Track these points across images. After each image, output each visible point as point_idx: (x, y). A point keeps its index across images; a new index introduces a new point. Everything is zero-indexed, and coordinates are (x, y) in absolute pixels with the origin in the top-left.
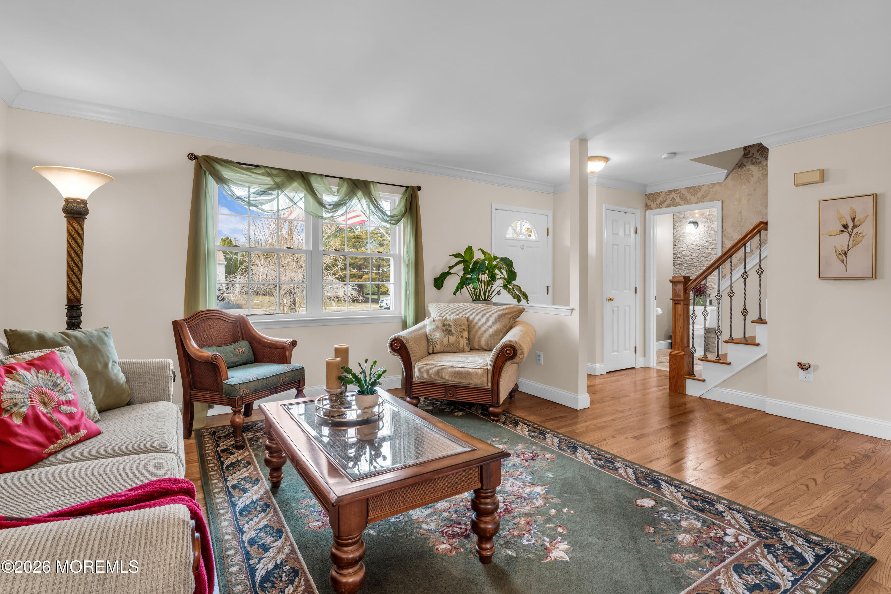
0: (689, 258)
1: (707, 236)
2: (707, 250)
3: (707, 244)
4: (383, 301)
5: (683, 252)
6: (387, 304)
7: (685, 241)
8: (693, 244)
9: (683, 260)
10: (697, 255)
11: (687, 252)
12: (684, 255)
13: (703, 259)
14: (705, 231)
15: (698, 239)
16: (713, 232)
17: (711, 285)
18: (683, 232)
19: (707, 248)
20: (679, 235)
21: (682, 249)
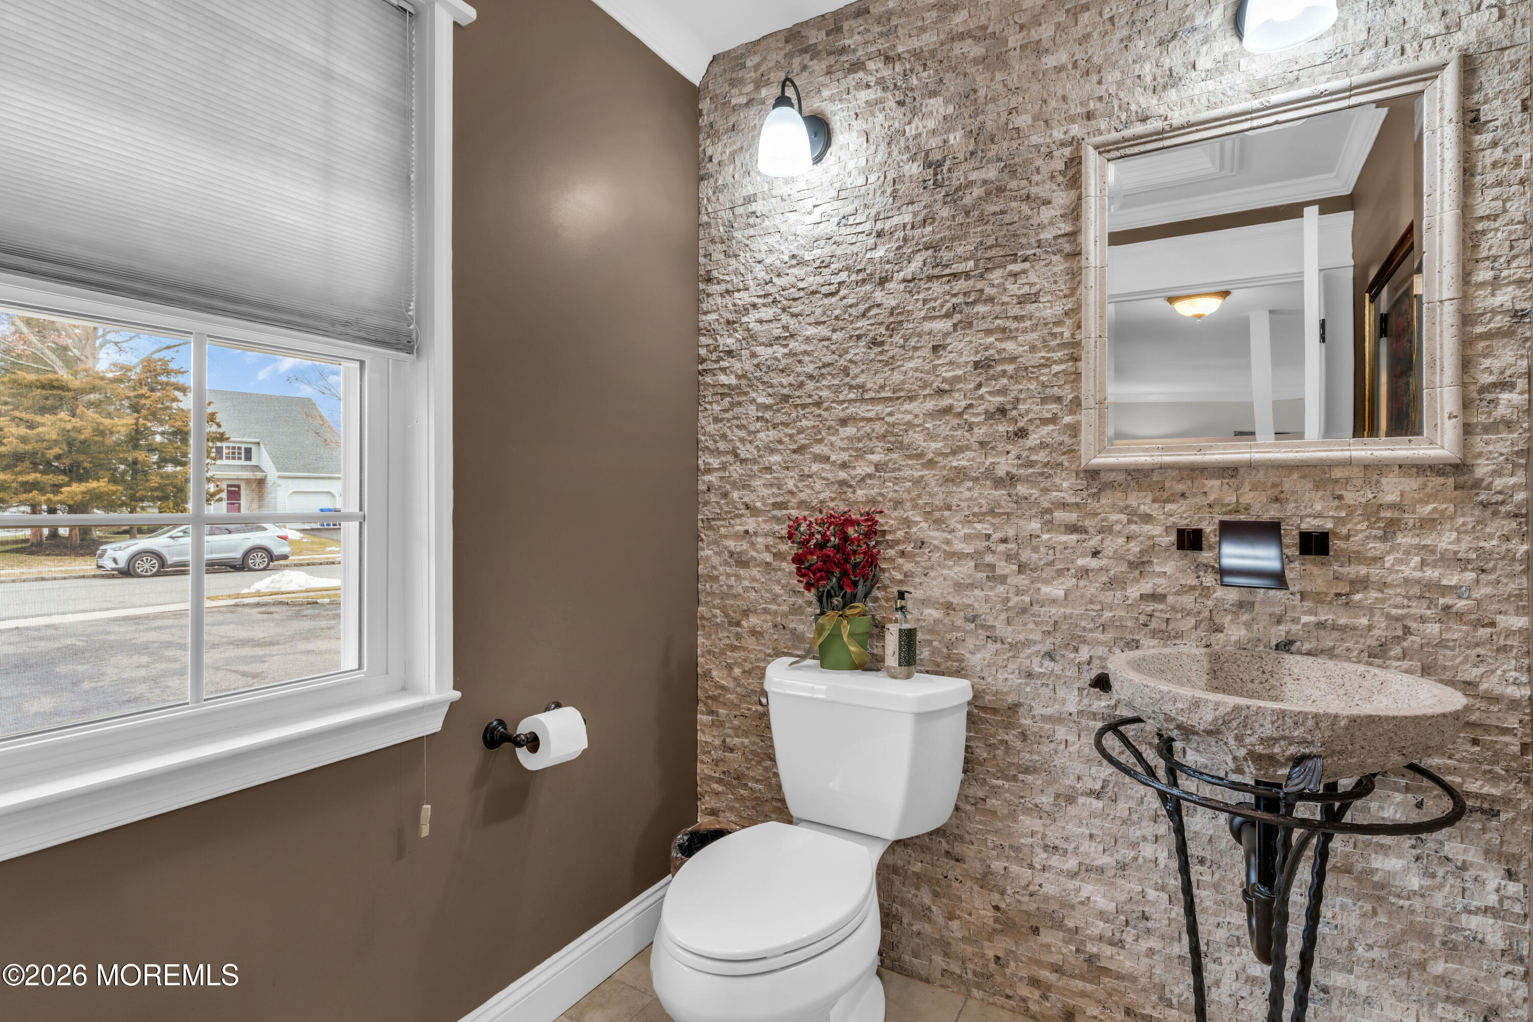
0: (780, 351)
1: (882, 202)
2: (879, 296)
3: (880, 253)
4: (105, 551)
5: (750, 319)
6: (115, 560)
7: (760, 245)
8: (802, 263)
9: (748, 366)
10: (823, 331)
11: (767, 313)
12: (751, 336)
13: (858, 351)
14: (866, 171)
15: (829, 227)
16: (914, 169)
17: (908, 523)
18: (749, 190)
19: (883, 281)
20: (726, 215)
21: (743, 298)
